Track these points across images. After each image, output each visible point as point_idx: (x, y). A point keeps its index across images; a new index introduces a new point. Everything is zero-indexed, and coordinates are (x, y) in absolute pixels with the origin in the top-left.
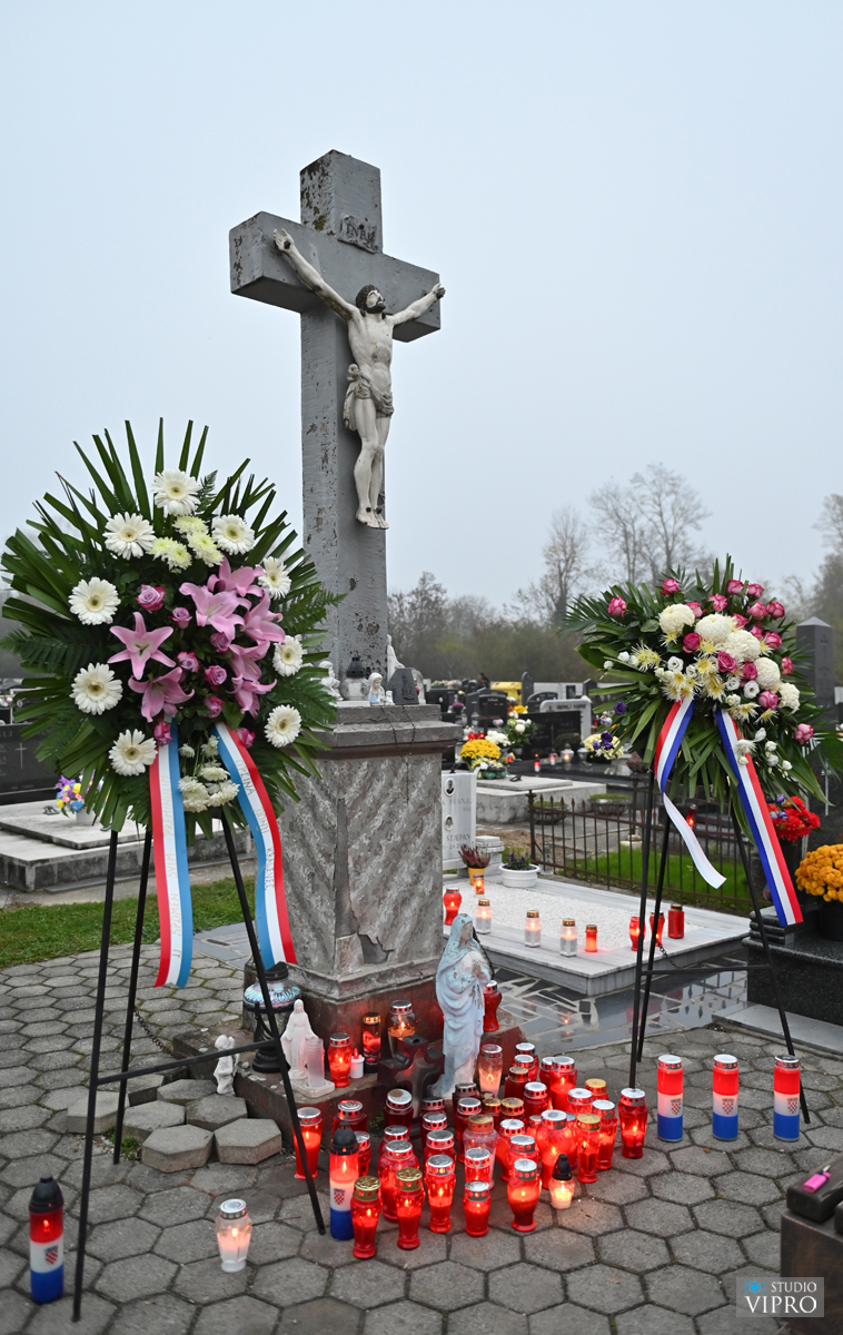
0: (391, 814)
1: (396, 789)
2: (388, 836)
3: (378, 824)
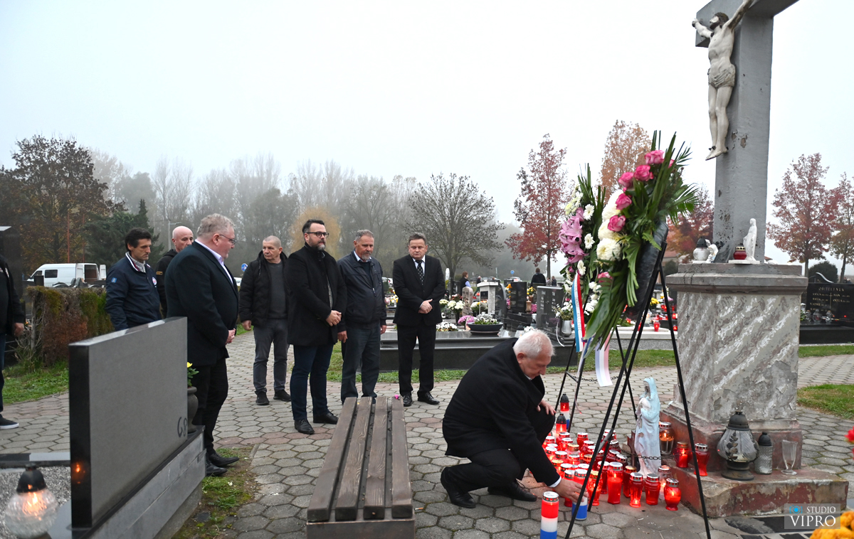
0: (693, 325)
1: (695, 312)
2: (692, 337)
3: (688, 329)
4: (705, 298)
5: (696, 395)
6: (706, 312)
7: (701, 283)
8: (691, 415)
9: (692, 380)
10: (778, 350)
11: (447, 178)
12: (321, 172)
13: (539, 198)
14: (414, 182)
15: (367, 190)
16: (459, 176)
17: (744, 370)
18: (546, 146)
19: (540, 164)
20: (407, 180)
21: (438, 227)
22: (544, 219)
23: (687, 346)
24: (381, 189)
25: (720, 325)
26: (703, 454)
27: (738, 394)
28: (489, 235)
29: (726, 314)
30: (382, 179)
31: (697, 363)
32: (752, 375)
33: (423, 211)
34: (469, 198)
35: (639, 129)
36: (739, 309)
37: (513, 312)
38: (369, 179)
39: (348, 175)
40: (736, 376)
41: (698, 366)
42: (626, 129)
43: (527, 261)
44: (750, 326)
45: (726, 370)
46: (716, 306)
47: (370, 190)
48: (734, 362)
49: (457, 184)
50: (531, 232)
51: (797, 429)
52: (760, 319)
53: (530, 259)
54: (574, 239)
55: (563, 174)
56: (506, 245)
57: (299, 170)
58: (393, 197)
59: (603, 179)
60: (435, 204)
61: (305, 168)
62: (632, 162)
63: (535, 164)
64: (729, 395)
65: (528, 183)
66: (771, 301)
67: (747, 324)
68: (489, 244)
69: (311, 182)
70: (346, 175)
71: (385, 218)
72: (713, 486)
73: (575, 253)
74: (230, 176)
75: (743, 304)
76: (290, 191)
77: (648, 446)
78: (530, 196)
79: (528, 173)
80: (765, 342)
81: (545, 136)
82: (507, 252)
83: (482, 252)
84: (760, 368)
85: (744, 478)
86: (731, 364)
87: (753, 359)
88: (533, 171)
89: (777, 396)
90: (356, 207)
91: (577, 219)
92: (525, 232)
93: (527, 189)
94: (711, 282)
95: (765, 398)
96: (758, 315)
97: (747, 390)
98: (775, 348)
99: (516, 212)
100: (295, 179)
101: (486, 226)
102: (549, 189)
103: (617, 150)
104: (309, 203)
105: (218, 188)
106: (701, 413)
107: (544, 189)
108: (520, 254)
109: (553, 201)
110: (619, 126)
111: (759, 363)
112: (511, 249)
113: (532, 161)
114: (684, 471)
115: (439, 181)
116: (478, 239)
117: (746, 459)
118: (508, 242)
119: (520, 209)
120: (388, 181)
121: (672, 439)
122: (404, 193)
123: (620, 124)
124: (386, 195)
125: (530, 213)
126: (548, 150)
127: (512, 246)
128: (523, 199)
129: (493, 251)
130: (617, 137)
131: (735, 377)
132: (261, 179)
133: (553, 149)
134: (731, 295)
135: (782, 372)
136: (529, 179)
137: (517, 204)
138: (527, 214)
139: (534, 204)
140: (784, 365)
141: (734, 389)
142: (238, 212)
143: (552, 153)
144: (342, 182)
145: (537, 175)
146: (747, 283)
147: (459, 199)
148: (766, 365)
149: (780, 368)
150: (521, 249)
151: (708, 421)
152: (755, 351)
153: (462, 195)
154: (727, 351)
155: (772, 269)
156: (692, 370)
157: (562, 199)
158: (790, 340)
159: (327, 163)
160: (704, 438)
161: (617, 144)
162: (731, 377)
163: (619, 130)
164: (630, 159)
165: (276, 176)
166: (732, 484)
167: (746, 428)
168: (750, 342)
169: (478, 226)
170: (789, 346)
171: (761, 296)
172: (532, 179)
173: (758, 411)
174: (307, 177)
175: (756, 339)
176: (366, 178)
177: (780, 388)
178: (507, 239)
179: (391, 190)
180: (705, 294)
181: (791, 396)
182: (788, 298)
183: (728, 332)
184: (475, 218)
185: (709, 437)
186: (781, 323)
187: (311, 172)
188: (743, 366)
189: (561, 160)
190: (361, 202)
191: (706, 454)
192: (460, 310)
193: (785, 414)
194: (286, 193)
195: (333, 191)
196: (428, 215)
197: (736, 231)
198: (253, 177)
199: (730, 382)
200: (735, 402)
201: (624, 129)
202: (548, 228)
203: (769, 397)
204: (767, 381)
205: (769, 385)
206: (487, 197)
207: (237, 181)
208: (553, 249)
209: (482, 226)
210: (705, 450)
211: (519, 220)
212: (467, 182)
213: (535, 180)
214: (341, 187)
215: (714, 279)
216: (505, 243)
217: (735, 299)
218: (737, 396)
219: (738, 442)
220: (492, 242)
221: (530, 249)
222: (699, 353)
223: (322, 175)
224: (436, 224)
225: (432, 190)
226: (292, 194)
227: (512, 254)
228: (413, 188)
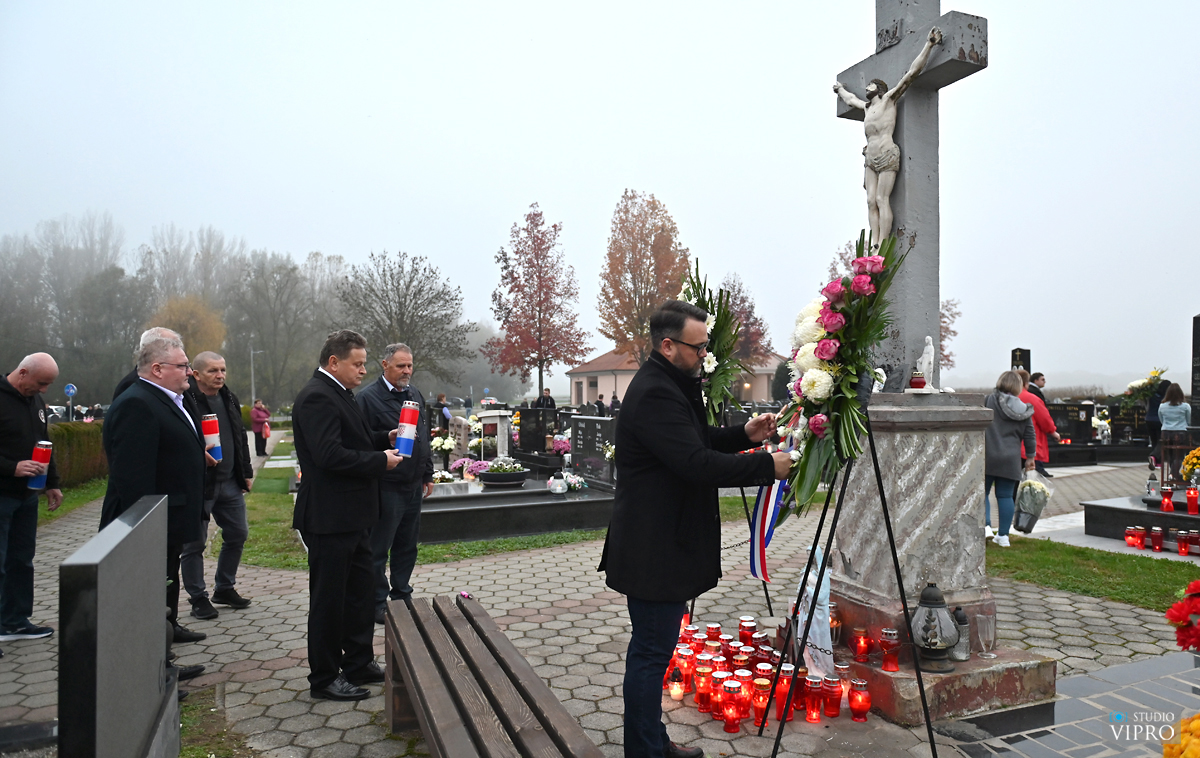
2: (858, 488)
4: (878, 438)
5: (869, 563)
6: (879, 456)
8: (863, 590)
9: (861, 544)
10: (963, 501)
11: (394, 258)
12: (191, 244)
13: (526, 289)
14: (340, 262)
15: (266, 272)
16: (411, 256)
17: (928, 529)
18: (534, 219)
19: (526, 243)
20: (329, 259)
21: (379, 326)
22: (533, 318)
23: (851, 499)
24: (289, 273)
25: (900, 472)
26: (892, 642)
27: (924, 560)
28: (456, 340)
29: (906, 457)
30: (288, 257)
31: (868, 522)
32: (937, 534)
33: (359, 305)
34: (427, 287)
35: (654, 202)
36: (920, 451)
37: (524, 451)
38: (269, 256)
39: (237, 249)
40: (920, 535)
41: (870, 526)
42: (638, 200)
43: (511, 375)
44: (932, 472)
45: (908, 530)
46: (894, 448)
47: (273, 273)
48: (917, 519)
49: (408, 268)
50: (516, 335)
51: (990, 599)
52: (943, 463)
53: (514, 373)
55: (558, 258)
56: (481, 354)
57: (155, 241)
58: (307, 284)
59: (610, 265)
60: (377, 296)
61: (166, 238)
62: (647, 244)
63: (520, 243)
64: (913, 562)
65: (510, 269)
66: (954, 439)
67: (929, 470)
68: (456, 353)
69: (175, 260)
70: (232, 250)
71: (296, 316)
72: (911, 684)
74: (36, 246)
75: (924, 444)
76: (141, 271)
78: (516, 286)
79: (511, 254)
80: (949, 491)
81: (532, 206)
82: (484, 363)
83: (443, 363)
84: (945, 524)
85: (945, 669)
86: (914, 522)
87: (937, 513)
88: (517, 253)
89: (965, 559)
90: (249, 296)
92: (507, 336)
93: (510, 277)
94: (889, 418)
95: (953, 562)
96: (941, 457)
97: (932, 554)
98: (960, 498)
99: (495, 308)
100: (151, 253)
101: (451, 327)
102: (539, 277)
103: (627, 227)
104: (171, 291)
105: (14, 264)
106: (878, 587)
107: (532, 276)
108: (501, 366)
109: (546, 294)
110: (630, 197)
111: (944, 518)
112: (488, 359)
113: (515, 239)
114: (866, 666)
115: (381, 262)
116: (440, 345)
117: (944, 644)
118: (484, 349)
119: (500, 304)
120: (300, 260)
121: (840, 624)
122: (326, 278)
123: (629, 194)
124: (296, 281)
125: (515, 310)
126: (537, 225)
127: (491, 354)
128: (505, 290)
129: (462, 363)
130: (627, 212)
131: (919, 537)
132: (89, 253)
133: (543, 223)
134: (911, 434)
135: (968, 528)
136: (511, 263)
137: (496, 297)
138: (510, 311)
139: (519, 297)
140: (970, 519)
141: (918, 554)
142: (50, 301)
143: (542, 228)
144: (225, 260)
145: (523, 258)
146: (930, 418)
147: (412, 288)
148: (951, 521)
149: (967, 523)
150: (503, 360)
151: (889, 598)
152: (939, 504)
153: (415, 283)
154: (909, 505)
155: (953, 399)
156: (860, 532)
157: (558, 291)
158: (976, 487)
159: (201, 231)
160: (889, 620)
161: (627, 220)
162: (914, 538)
163: (630, 202)
164: (644, 240)
165: (116, 250)
166: (934, 678)
167: (939, 604)
168: (933, 493)
169: (440, 327)
170: (975, 495)
171: (942, 434)
172: (515, 262)
173: (946, 580)
174: (168, 250)
175: (939, 488)
176: (264, 255)
177: (968, 549)
178: (482, 346)
179: (303, 273)
180: (877, 433)
181: (980, 557)
182: (972, 434)
183: (909, 480)
184: (435, 316)
185: (896, 619)
186: (965, 468)
187: (176, 243)
188: (927, 523)
189: (554, 239)
190: (258, 291)
191: (897, 642)
192: (450, 450)
193: (974, 582)
194: (135, 275)
195: (210, 272)
196: (366, 311)
197: (908, 352)
198: (77, 248)
199: (914, 545)
200: (919, 570)
201: (636, 200)
202: (539, 330)
203: (957, 561)
204: (954, 541)
205: (956, 546)
206: (452, 287)
207: (48, 255)
208: (547, 359)
209: (446, 326)
210: (895, 637)
211: (499, 319)
212: (422, 265)
213: (520, 264)
214: (224, 267)
215: (893, 413)
216: (481, 350)
217: (916, 438)
218: (922, 563)
219: (936, 622)
220: (460, 349)
221: (515, 359)
222: (870, 509)
223: (193, 249)
224: (378, 323)
225: (371, 276)
226: (144, 276)
227: (490, 367)
228: (337, 271)
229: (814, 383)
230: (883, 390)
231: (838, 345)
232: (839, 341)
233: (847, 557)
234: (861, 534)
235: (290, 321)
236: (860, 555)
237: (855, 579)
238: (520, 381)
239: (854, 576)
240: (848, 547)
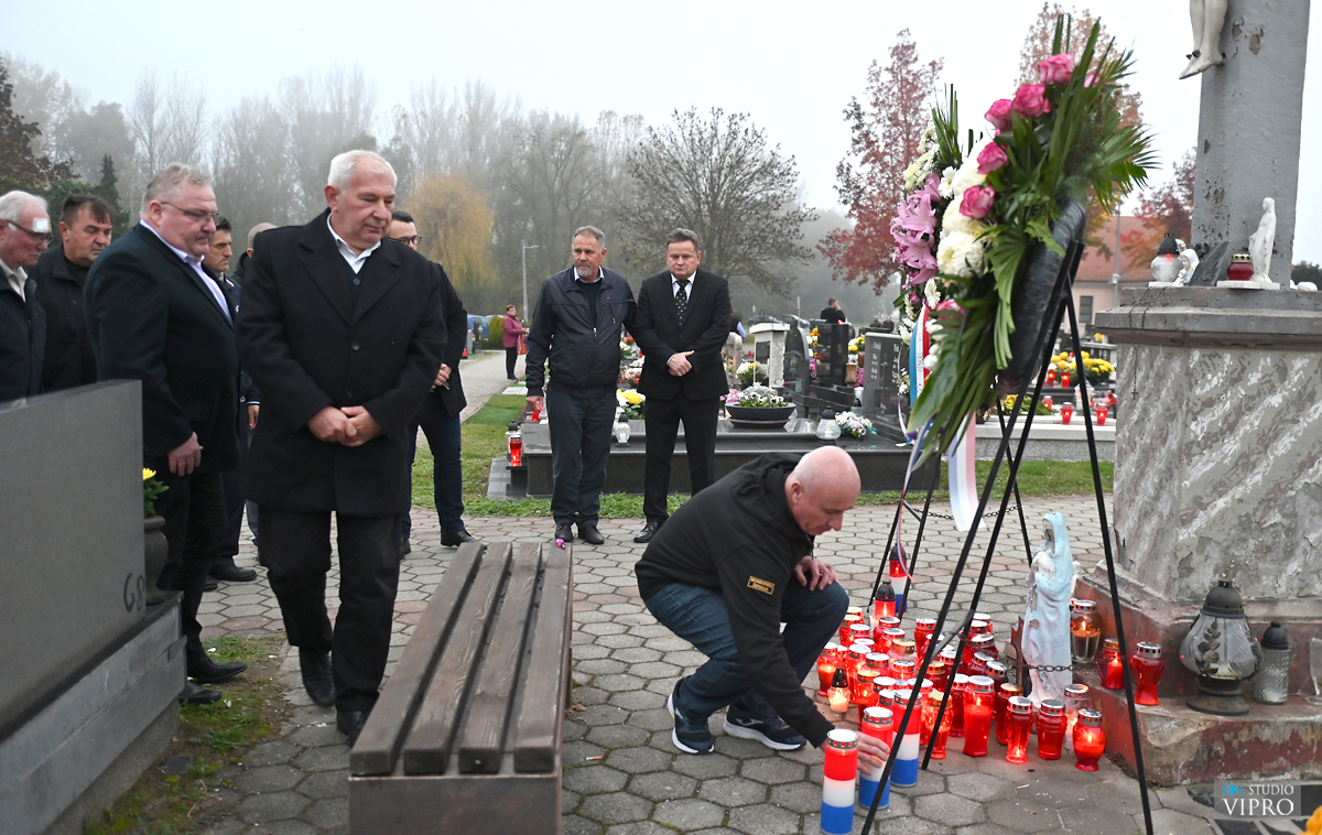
0: (1145, 411)
1: (1150, 384)
2: (1141, 434)
3: (1135, 418)
4: (1169, 357)
5: (1146, 548)
6: (1169, 385)
7: (1160, 326)
8: (1135, 586)
9: (1139, 518)
10: (1310, 462)
11: (704, 117)
12: (456, 103)
13: (887, 158)
14: (639, 124)
15: (546, 139)
16: (728, 113)
17: (1240, 501)
18: (903, 53)
19: (890, 90)
20: (625, 119)
21: (685, 214)
23: (1133, 450)
24: (575, 137)
25: (1195, 409)
26: (1150, 663)
27: (1228, 547)
28: (785, 232)
29: (1207, 388)
30: (577, 119)
31: (1149, 485)
32: (1255, 510)
33: (656, 182)
34: (749, 157)
35: (1089, 20)
36: (1235, 379)
37: (821, 385)
38: (552, 118)
39: (511, 110)
40: (1224, 511)
41: (1152, 491)
43: (860, 283)
44: (1255, 414)
45: (1205, 500)
46: (1189, 373)
47: (553, 139)
48: (1222, 483)
49: (723, 130)
50: (870, 226)
52: (1276, 400)
53: (865, 281)
54: (920, 235)
56: (818, 251)
57: (413, 100)
58: (599, 156)
60: (681, 169)
61: (426, 95)
63: (880, 90)
64: (1208, 548)
65: (865, 128)
66: (1300, 363)
67: (1250, 409)
68: (786, 251)
69: (436, 122)
70: (505, 110)
71: (581, 196)
72: (1167, 726)
73: (920, 265)
74: (278, 111)
75: (1244, 369)
76: (396, 140)
77: (1048, 646)
78: (870, 155)
79: (866, 107)
80: (1284, 445)
81: (900, 34)
82: (822, 266)
83: (773, 266)
84: (1272, 496)
85: (1230, 709)
86: (1215, 488)
87: (1258, 478)
88: (875, 105)
89: (1305, 552)
90: (524, 173)
91: (926, 197)
92: (857, 226)
93: (866, 140)
94: (1180, 325)
95: (1281, 555)
96: (1272, 391)
97: (1245, 540)
98: (1303, 457)
99: (841, 185)
100: (405, 116)
101: (781, 214)
102: (907, 140)
104: (432, 164)
105: (254, 133)
106: (1154, 584)
107: (896, 140)
108: (846, 270)
110: (1050, 14)
111: (1271, 486)
112: (829, 259)
113: (874, 84)
114: (1115, 695)
115: (689, 122)
116: (764, 239)
117: (1235, 674)
118: (824, 246)
119: (848, 181)
120: (589, 123)
121: (1097, 634)
122: (620, 146)
123: (1051, 10)
124: (584, 149)
125: (869, 189)
126: (907, 62)
127: (831, 253)
128: (855, 161)
129: (794, 262)
131: (1223, 513)
132: (337, 117)
133: (916, 59)
134: (1219, 351)
135: (1315, 504)
136: (867, 119)
137: (842, 170)
138: (862, 191)
139: (877, 170)
140: (1319, 491)
141: (1221, 537)
142: (295, 181)
143: (915, 67)
144: (498, 124)
145: (884, 113)
146: (1254, 328)
147: (728, 159)
148: (1284, 491)
149: (1312, 496)
150: (849, 261)
151: (1166, 599)
152: (1264, 464)
153: (733, 151)
154: (1208, 462)
156: (1140, 500)
159: (468, 85)
160: (1156, 630)
162: (1213, 513)
165: (368, 112)
166: (1205, 721)
168: (1254, 446)
169: (765, 213)
171: (1279, 354)
172: (873, 119)
174: (428, 113)
175: (1266, 439)
176: (546, 116)
177: (1312, 537)
178: (821, 241)
179: (593, 141)
180: (1168, 349)
183: (1211, 423)
184: (759, 197)
185: (1166, 631)
187: (438, 103)
188: (1238, 492)
189: (931, 83)
190: (535, 165)
191: (1157, 662)
194: (388, 145)
195: (479, 140)
196: (667, 190)
197: (1235, 222)
198: (323, 112)
199: (1212, 524)
200: (1220, 562)
203: (1289, 554)
204: (1286, 522)
205: (1290, 530)
206: (783, 157)
207: (292, 121)
209: (773, 213)
210: (1156, 655)
211: (845, 202)
212: (743, 125)
213: (879, 122)
214: (496, 133)
215: (1186, 317)
216: (818, 247)
217: (1228, 359)
218: (1225, 551)
219: (1220, 640)
220: (791, 245)
221: (867, 261)
222: (1153, 466)
223: (458, 109)
224: (682, 210)
225: (674, 141)
226: (398, 147)
227: (831, 271)
228: (636, 136)
229: (953, 252)
230: (1191, 283)
231: (992, 194)
232: (993, 189)
233: (1122, 537)
234: (1140, 503)
235: (573, 206)
236: (1136, 534)
237: (1129, 570)
238: (874, 292)
239: (1128, 565)
240: (1124, 522)
